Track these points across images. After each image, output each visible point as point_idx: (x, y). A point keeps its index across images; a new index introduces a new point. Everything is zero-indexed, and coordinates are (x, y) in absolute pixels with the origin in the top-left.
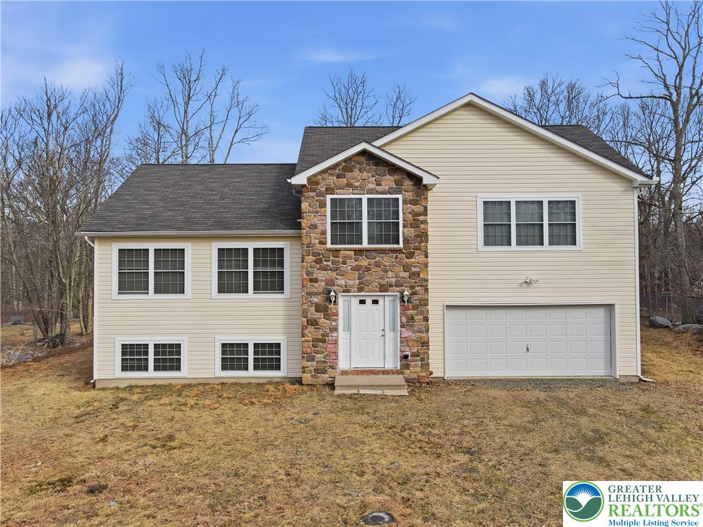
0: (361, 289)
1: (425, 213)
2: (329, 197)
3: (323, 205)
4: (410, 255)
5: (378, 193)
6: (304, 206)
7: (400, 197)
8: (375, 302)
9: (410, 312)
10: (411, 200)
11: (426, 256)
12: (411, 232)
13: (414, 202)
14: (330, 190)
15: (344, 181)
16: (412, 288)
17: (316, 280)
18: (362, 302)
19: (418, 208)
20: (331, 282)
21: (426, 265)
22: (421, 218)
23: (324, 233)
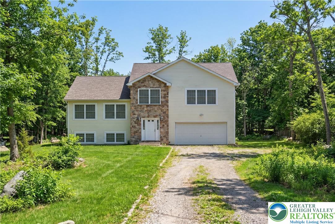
0: (148, 117)
1: (168, 94)
2: (139, 89)
3: (137, 91)
4: (163, 106)
5: (154, 88)
6: (131, 92)
7: (160, 89)
8: (153, 121)
9: (163, 124)
10: (163, 90)
11: (168, 107)
12: (163, 100)
13: (164, 91)
14: (139, 87)
15: (144, 84)
16: (164, 117)
17: (135, 114)
18: (149, 121)
19: (165, 93)
20: (139, 115)
21: (168, 110)
22: (167, 95)
23: (137, 100)
